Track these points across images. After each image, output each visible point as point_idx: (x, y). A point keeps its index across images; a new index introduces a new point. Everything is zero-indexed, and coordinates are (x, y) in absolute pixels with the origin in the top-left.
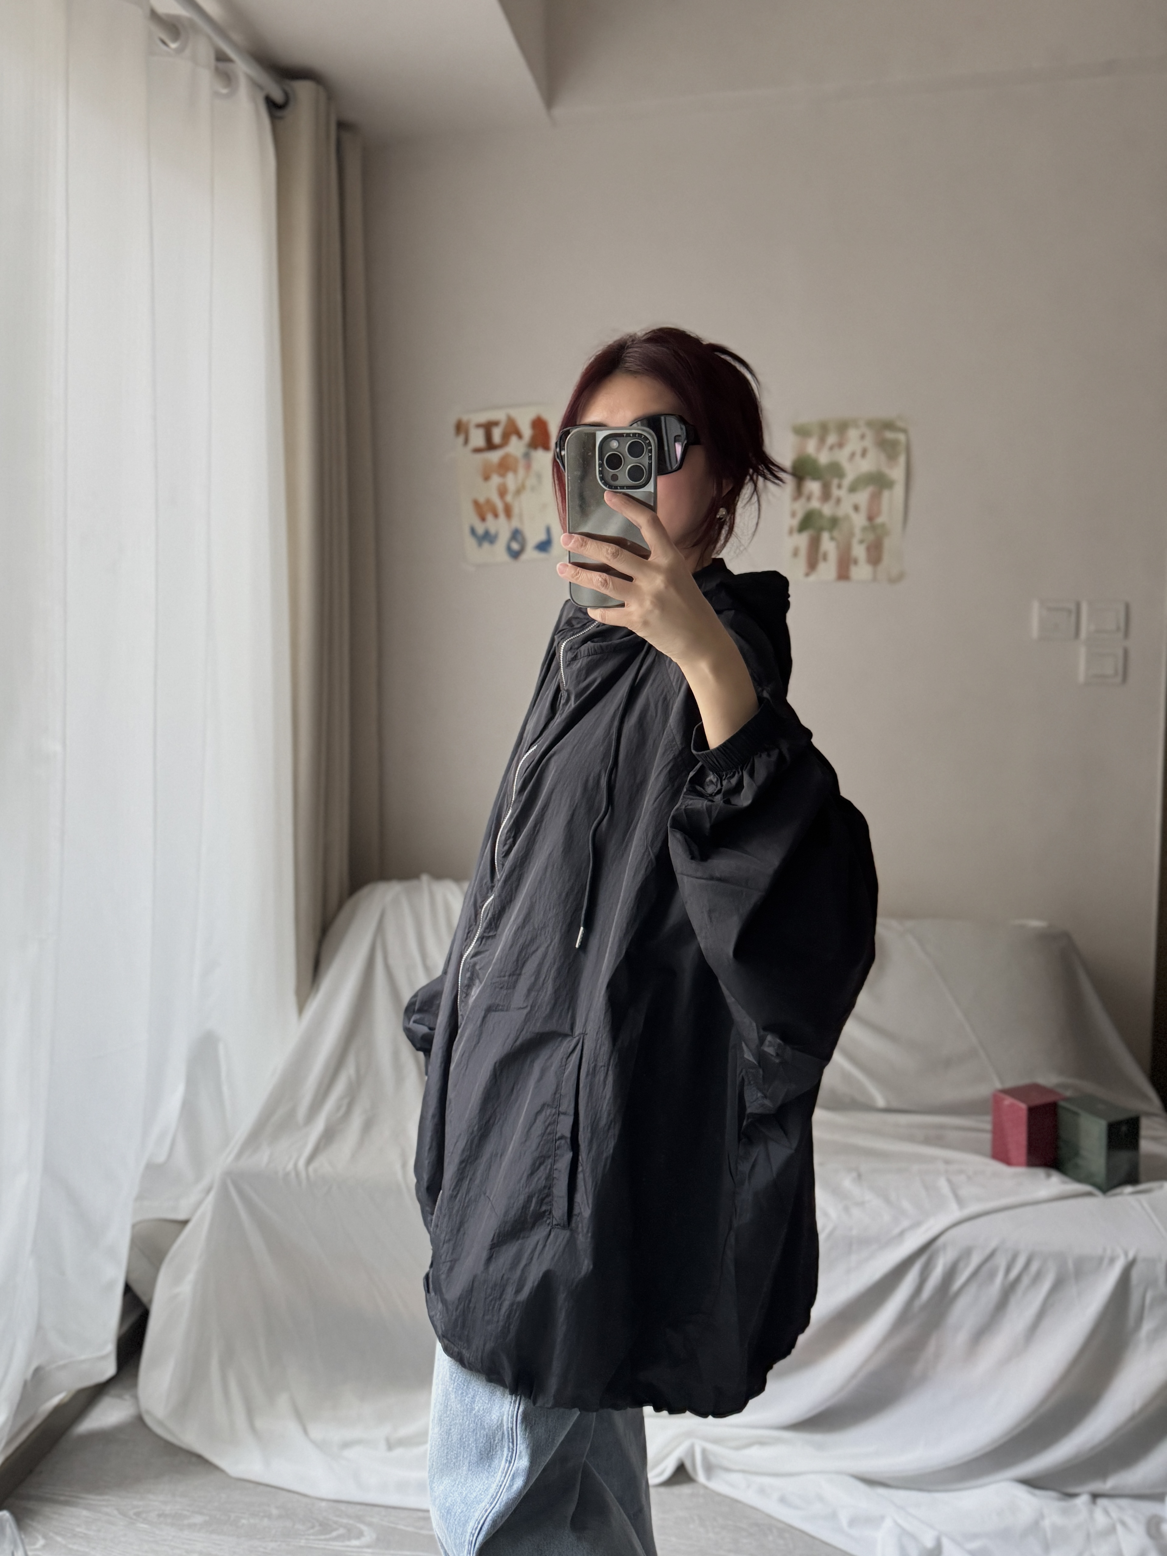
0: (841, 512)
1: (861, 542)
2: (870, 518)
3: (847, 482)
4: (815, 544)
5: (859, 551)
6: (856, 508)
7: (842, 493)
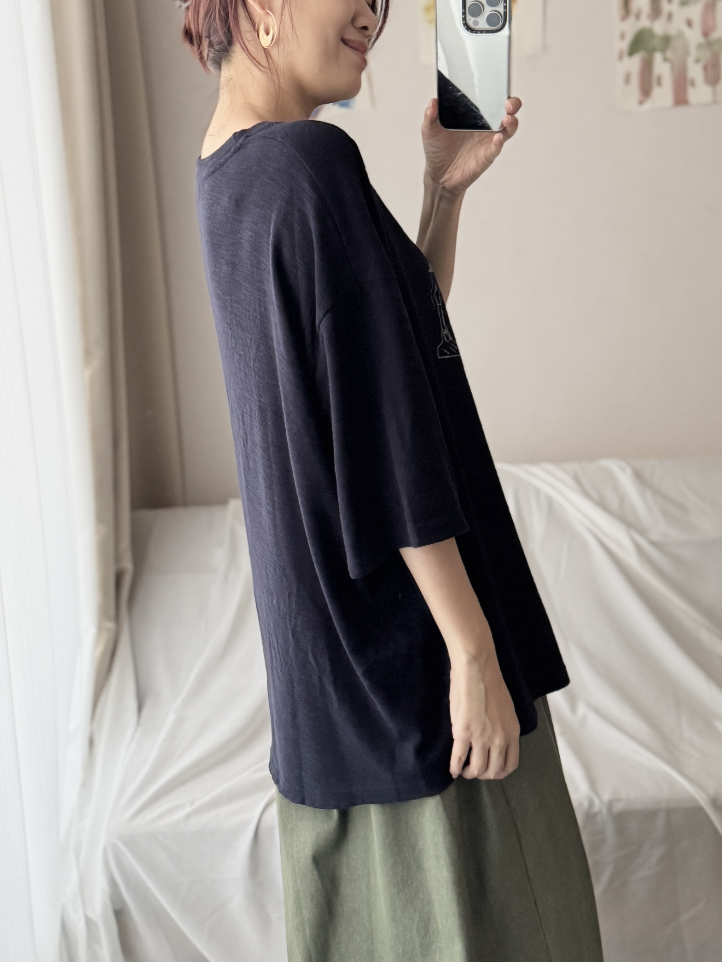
0: (672, 30)
1: (697, 61)
2: (706, 34)
4: (647, 67)
5: (696, 71)
6: (689, 23)
7: (673, 7)
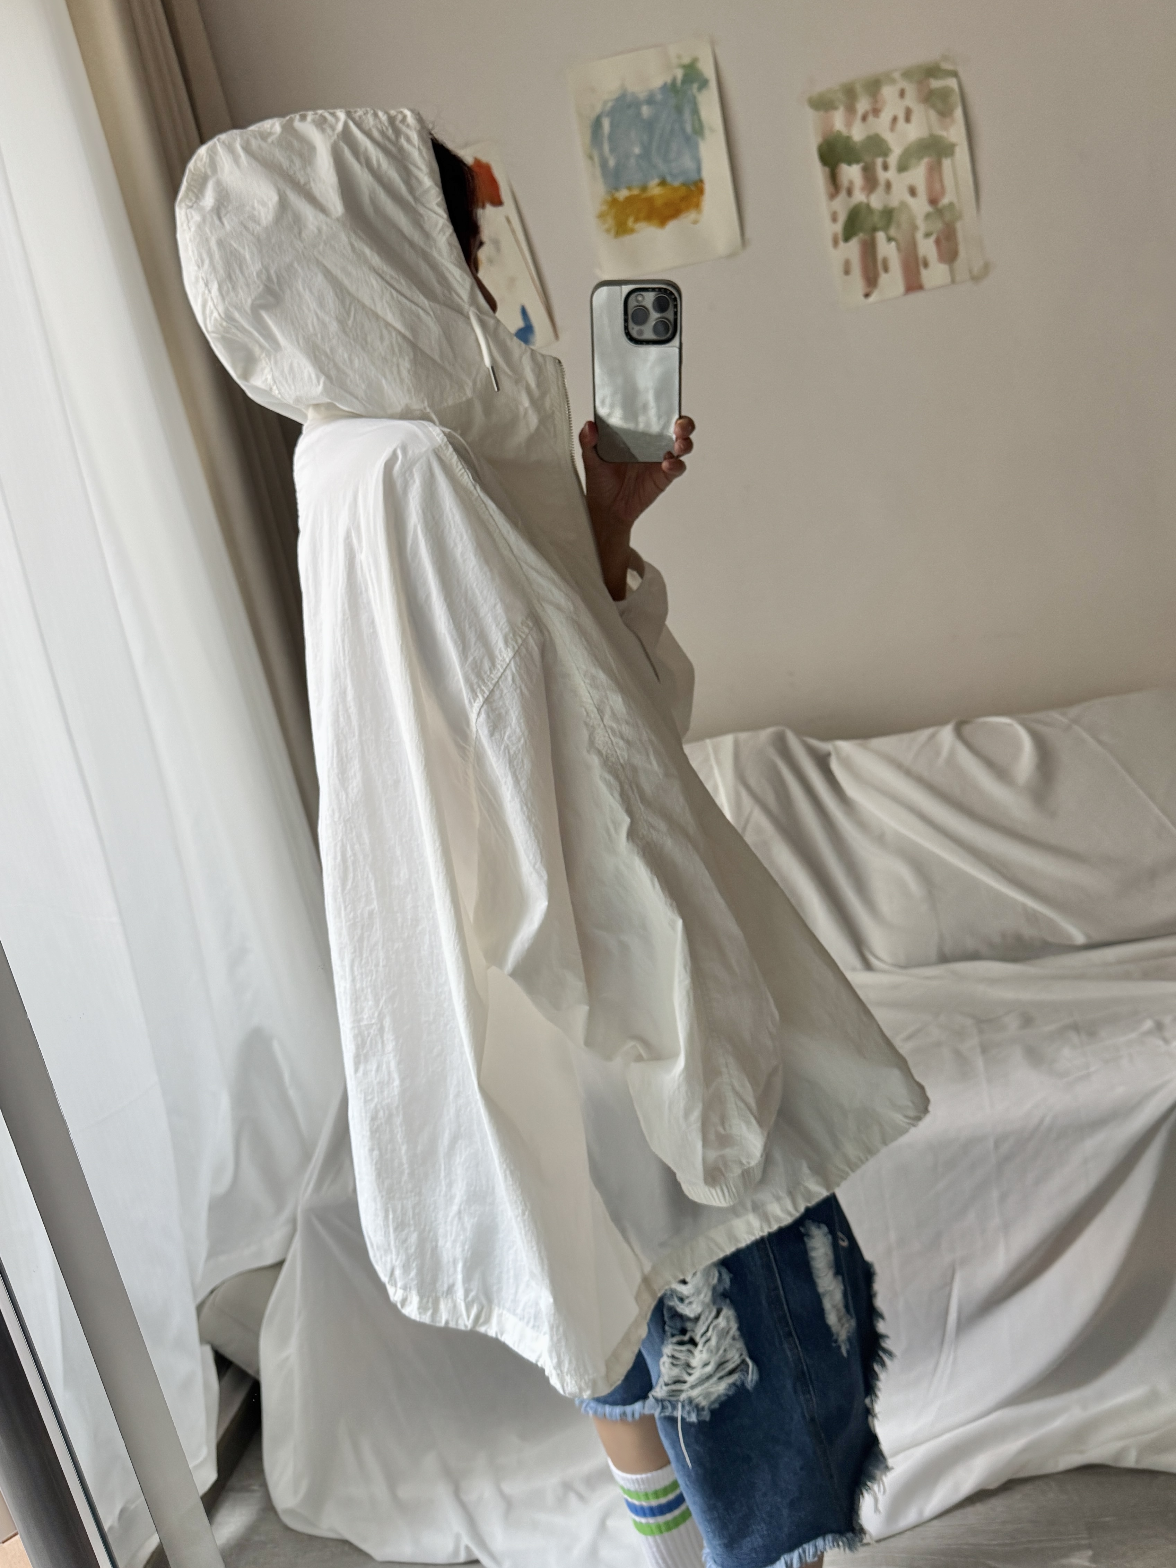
0: (894, 203)
1: (927, 235)
2: (933, 201)
3: (893, 160)
4: (869, 250)
5: (927, 248)
6: (913, 192)
7: (891, 174)
